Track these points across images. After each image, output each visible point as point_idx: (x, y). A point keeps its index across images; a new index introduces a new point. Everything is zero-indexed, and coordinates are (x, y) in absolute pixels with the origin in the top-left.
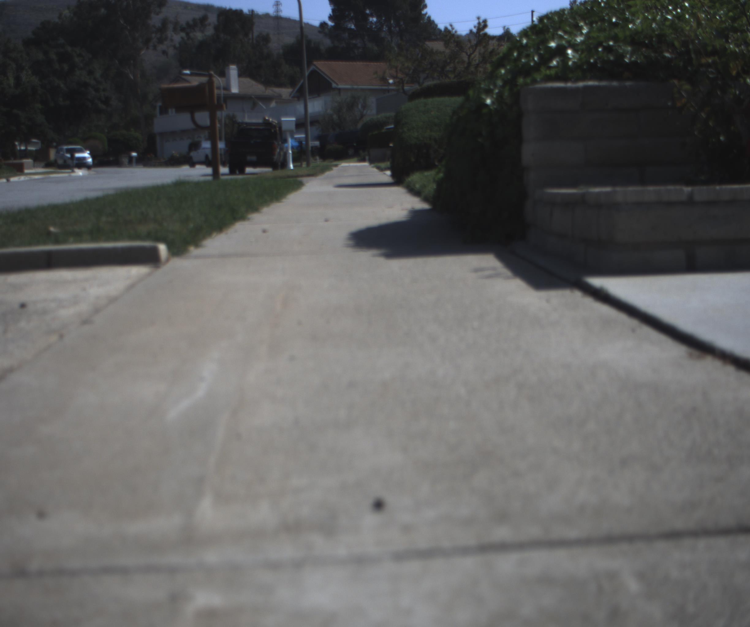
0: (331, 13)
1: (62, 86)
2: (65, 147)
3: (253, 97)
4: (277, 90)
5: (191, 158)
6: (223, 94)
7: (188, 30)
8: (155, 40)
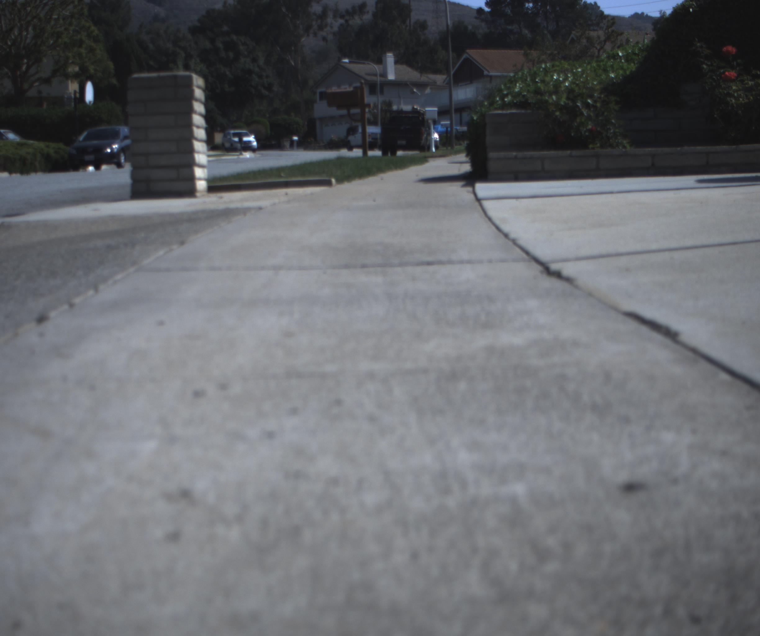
1: (228, 73)
2: (232, 132)
3: (408, 83)
4: (432, 77)
5: (349, 142)
6: (380, 81)
7: (347, 18)
8: (315, 27)
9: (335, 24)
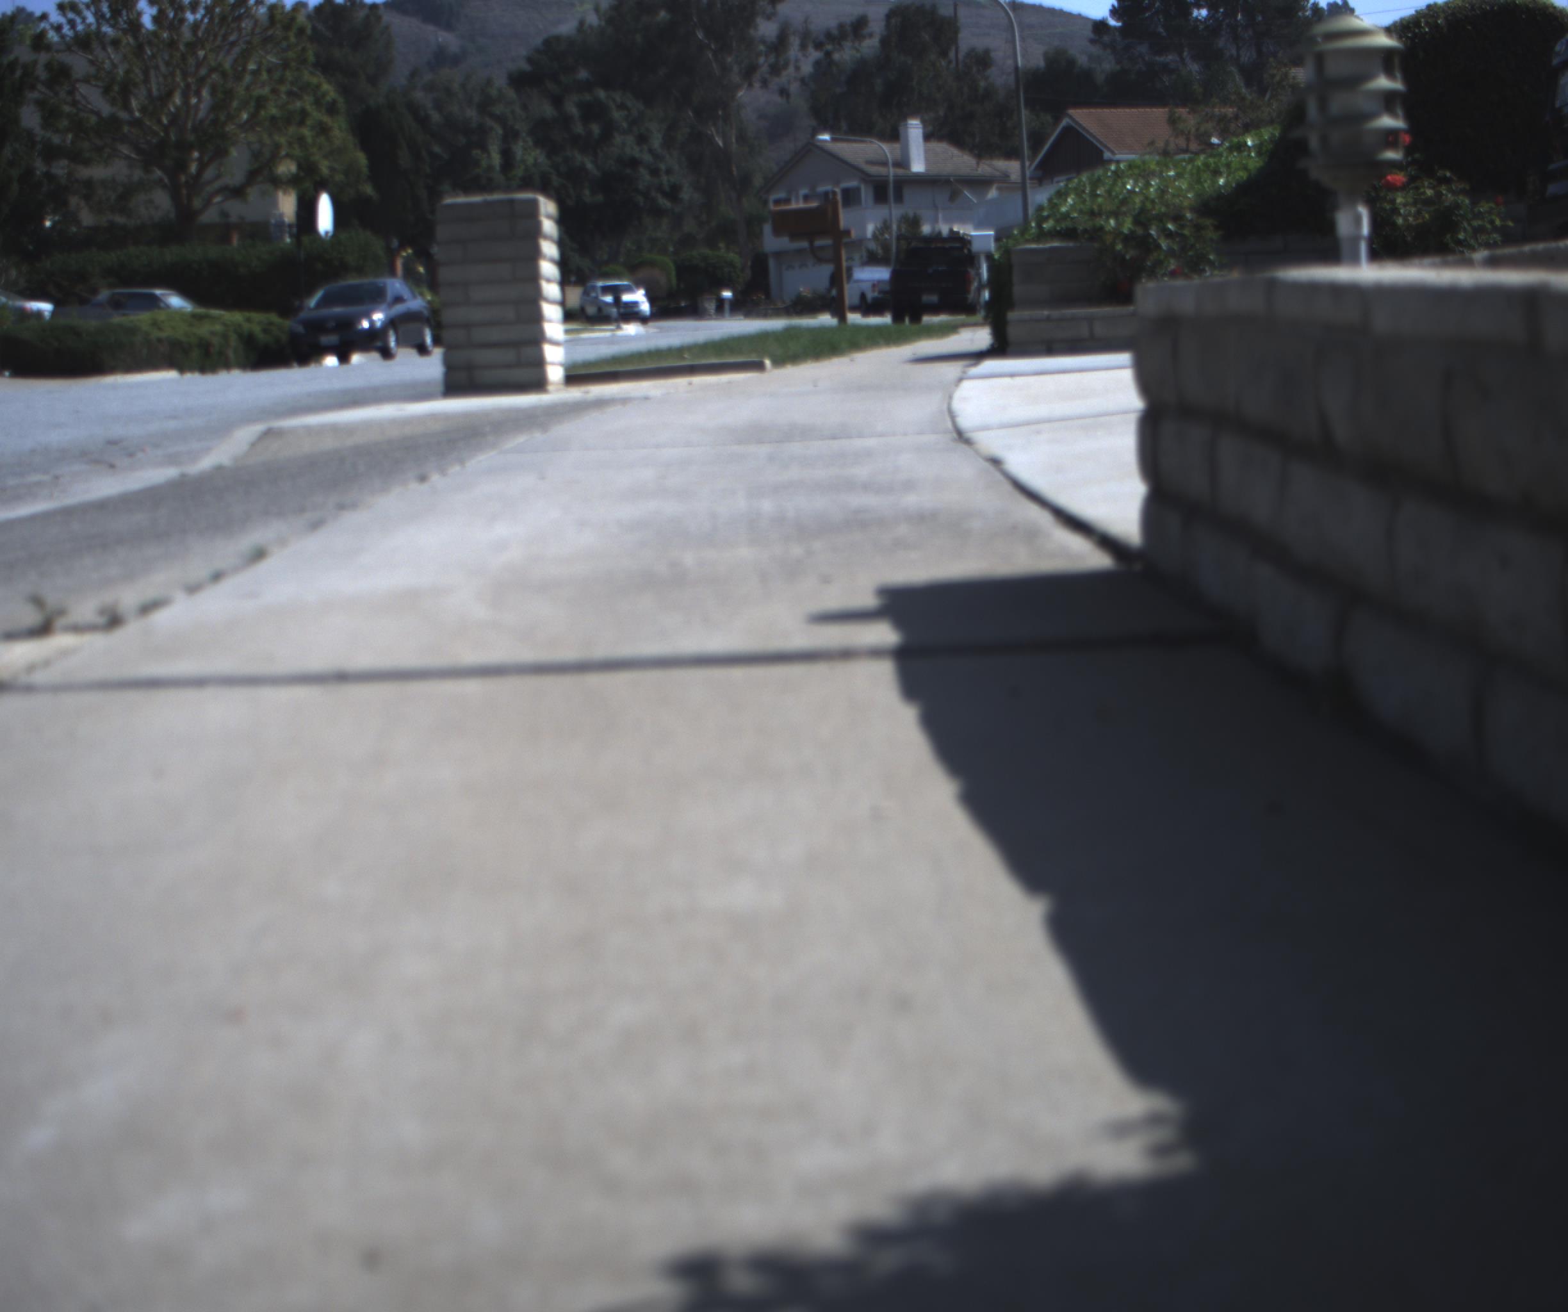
0: (1116, 4)
1: (589, 166)
2: (600, 284)
3: (952, 179)
4: (1001, 164)
6: (894, 176)
7: (829, 47)
8: (765, 69)
9: (806, 62)
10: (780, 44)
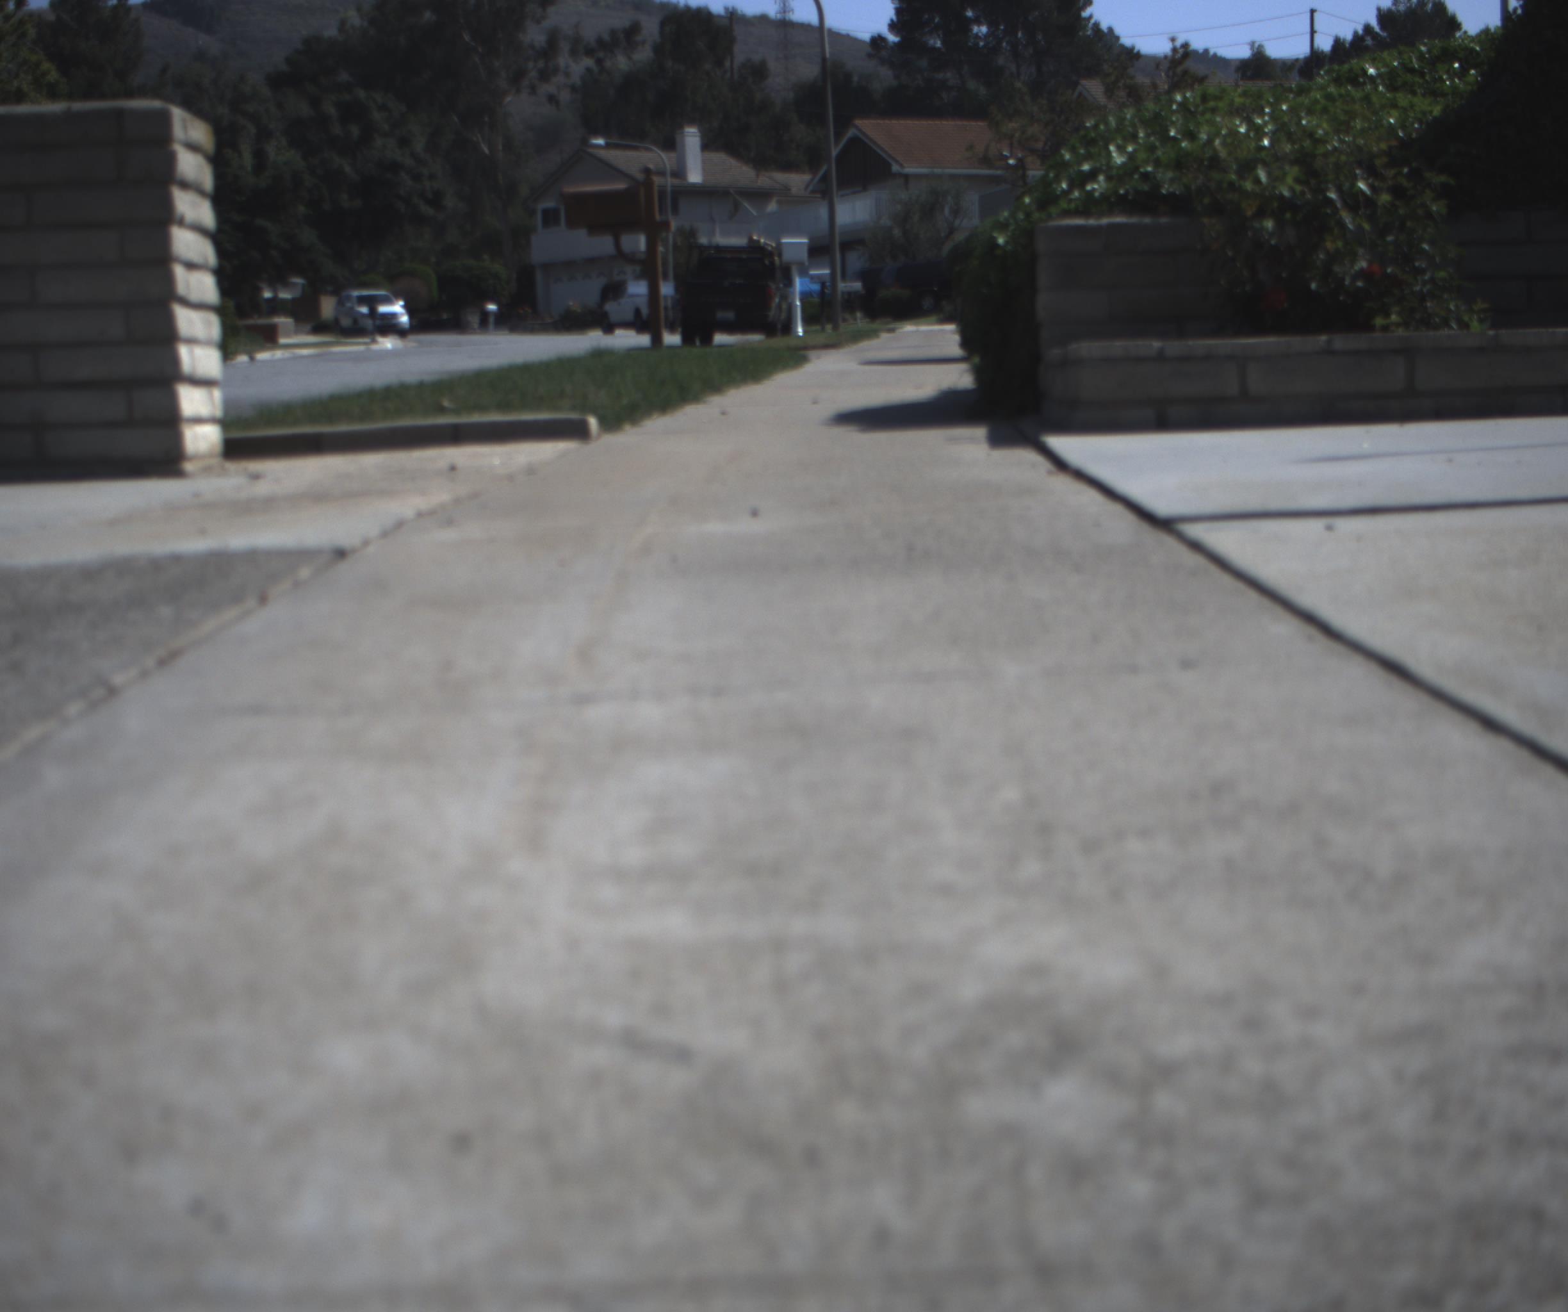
0: (894, 18)
1: (347, 169)
2: (356, 293)
3: (731, 191)
4: (781, 177)
5: (605, 315)
6: (672, 186)
7: (601, 55)
8: (533, 74)
9: (578, 68)
10: (549, 50)
